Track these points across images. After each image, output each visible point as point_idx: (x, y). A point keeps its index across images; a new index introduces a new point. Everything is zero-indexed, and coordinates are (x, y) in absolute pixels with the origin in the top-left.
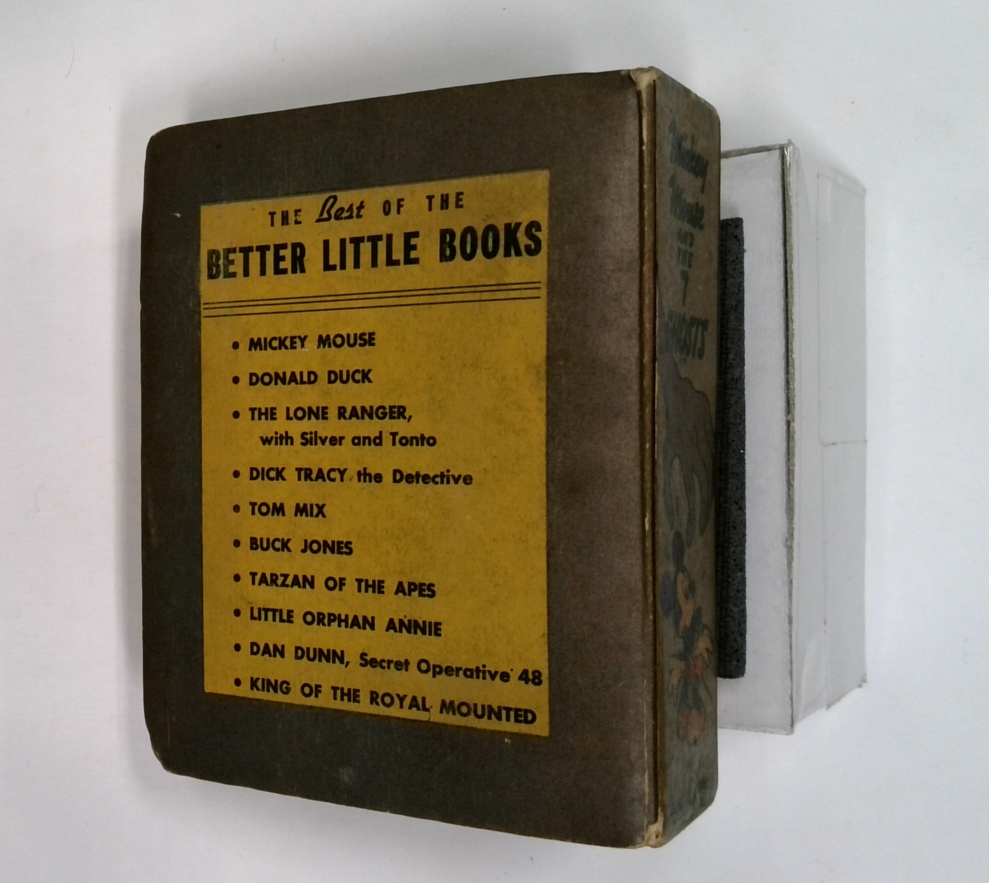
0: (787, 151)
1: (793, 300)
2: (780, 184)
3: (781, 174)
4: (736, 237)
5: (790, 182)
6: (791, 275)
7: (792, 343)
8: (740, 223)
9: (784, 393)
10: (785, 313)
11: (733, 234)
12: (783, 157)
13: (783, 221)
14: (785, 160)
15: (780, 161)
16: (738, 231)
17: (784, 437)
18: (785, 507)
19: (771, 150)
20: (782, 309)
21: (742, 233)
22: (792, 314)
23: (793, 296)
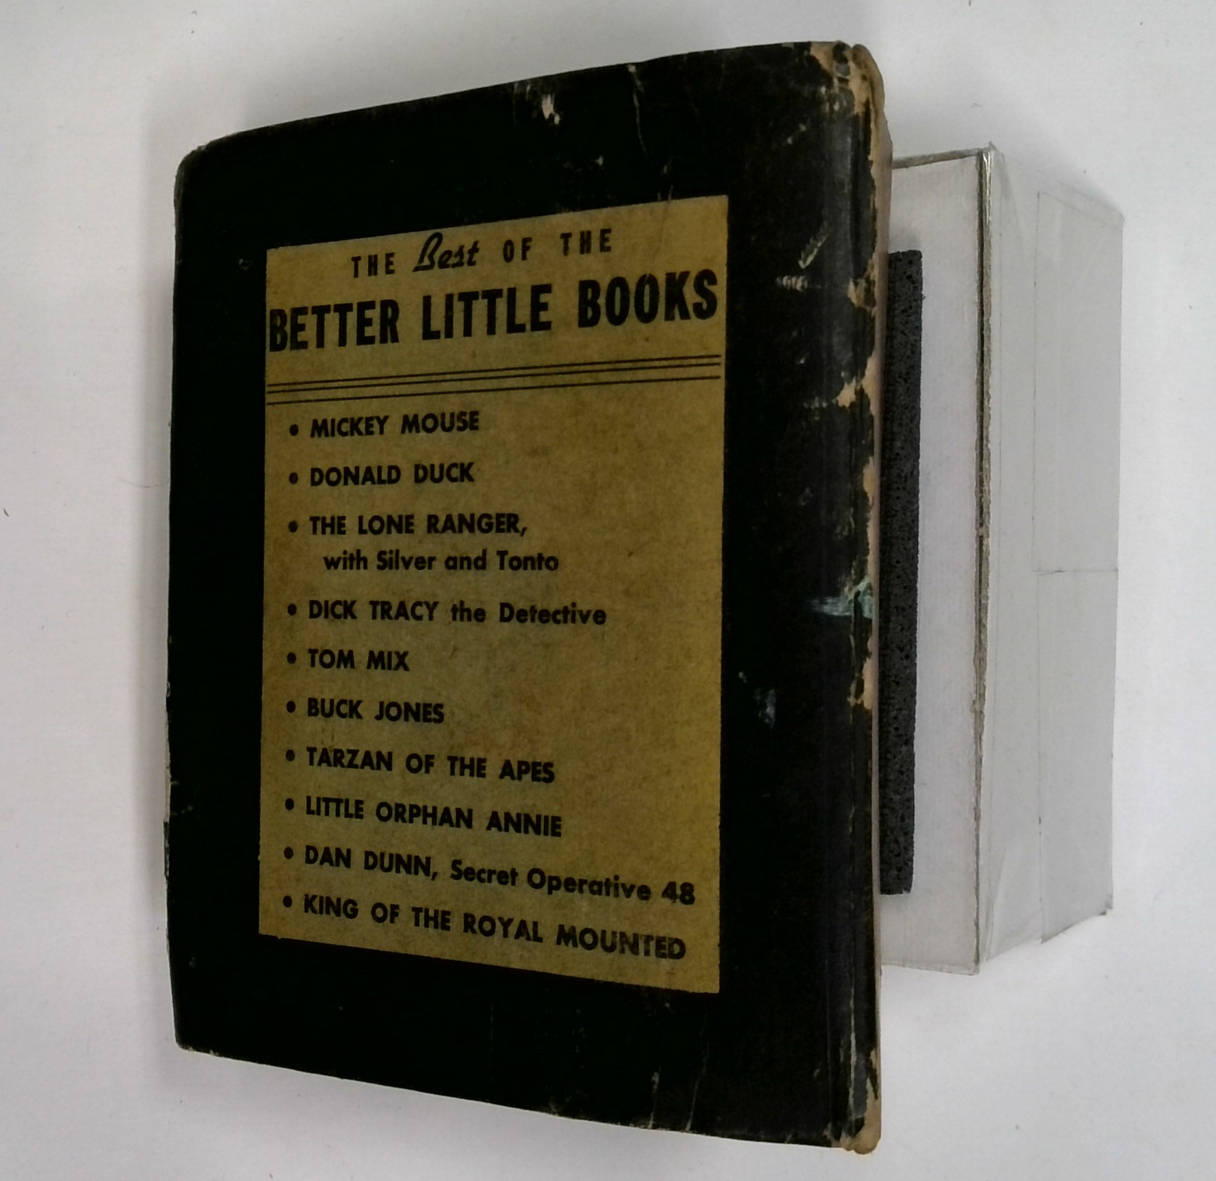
0: (987, 159)
1: (990, 368)
2: (976, 204)
3: (978, 190)
4: (909, 277)
5: (989, 202)
6: (988, 333)
7: (987, 428)
8: (916, 257)
9: (975, 497)
10: (979, 385)
11: (905, 273)
12: (981, 165)
13: (979, 257)
14: (983, 171)
15: (976, 173)
16: (914, 269)
17: (974, 558)
18: (973, 656)
19: (965, 156)
20: (975, 380)
21: (919, 271)
22: (989, 388)
23: (990, 361)
